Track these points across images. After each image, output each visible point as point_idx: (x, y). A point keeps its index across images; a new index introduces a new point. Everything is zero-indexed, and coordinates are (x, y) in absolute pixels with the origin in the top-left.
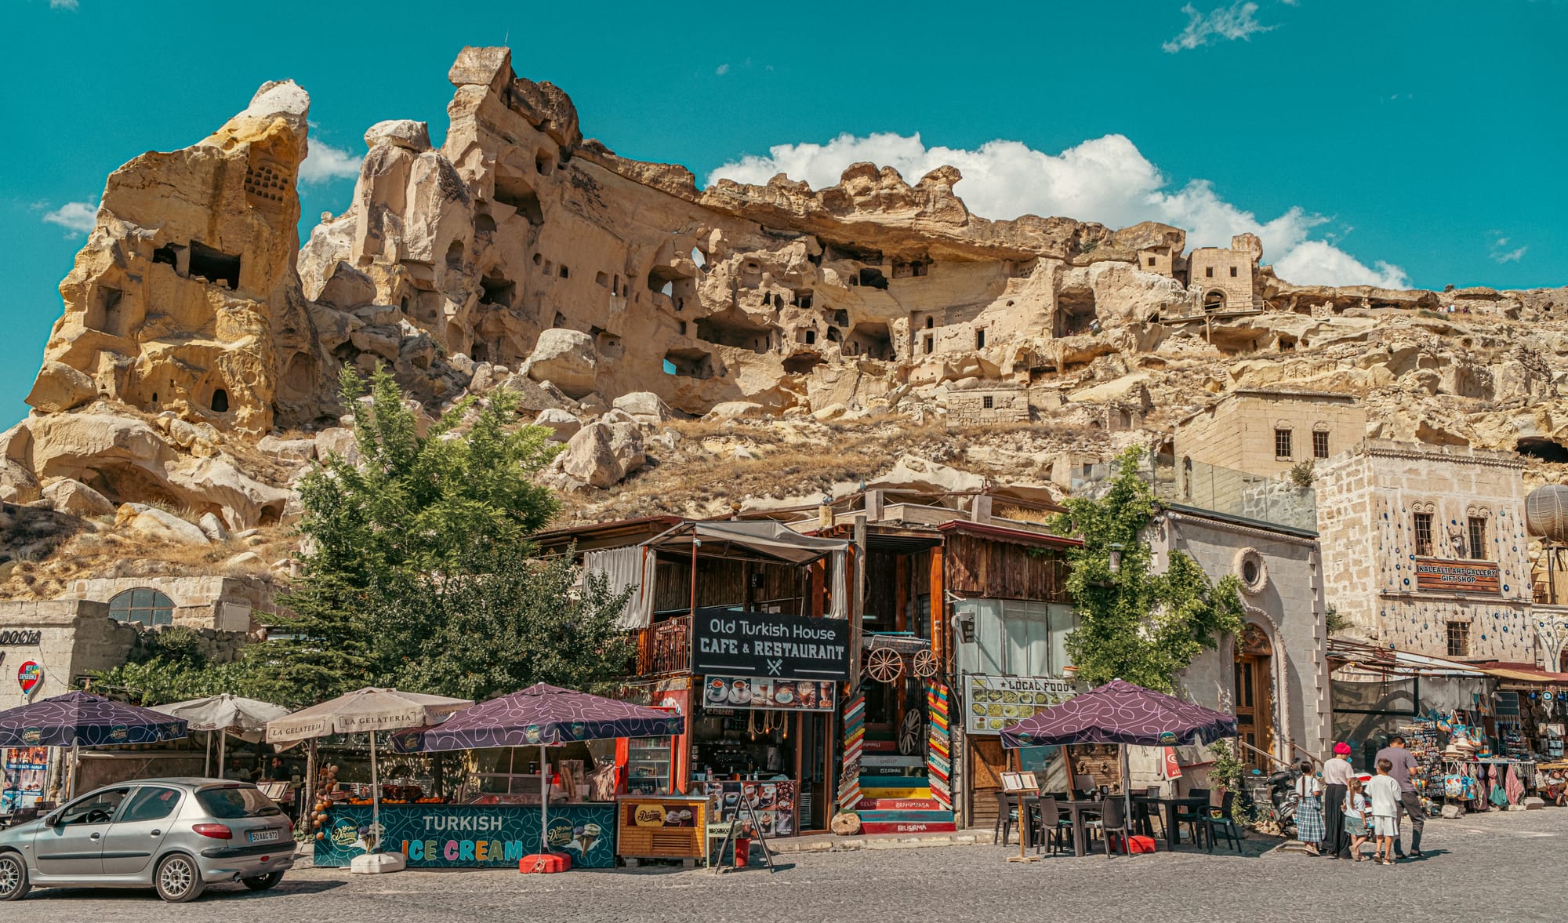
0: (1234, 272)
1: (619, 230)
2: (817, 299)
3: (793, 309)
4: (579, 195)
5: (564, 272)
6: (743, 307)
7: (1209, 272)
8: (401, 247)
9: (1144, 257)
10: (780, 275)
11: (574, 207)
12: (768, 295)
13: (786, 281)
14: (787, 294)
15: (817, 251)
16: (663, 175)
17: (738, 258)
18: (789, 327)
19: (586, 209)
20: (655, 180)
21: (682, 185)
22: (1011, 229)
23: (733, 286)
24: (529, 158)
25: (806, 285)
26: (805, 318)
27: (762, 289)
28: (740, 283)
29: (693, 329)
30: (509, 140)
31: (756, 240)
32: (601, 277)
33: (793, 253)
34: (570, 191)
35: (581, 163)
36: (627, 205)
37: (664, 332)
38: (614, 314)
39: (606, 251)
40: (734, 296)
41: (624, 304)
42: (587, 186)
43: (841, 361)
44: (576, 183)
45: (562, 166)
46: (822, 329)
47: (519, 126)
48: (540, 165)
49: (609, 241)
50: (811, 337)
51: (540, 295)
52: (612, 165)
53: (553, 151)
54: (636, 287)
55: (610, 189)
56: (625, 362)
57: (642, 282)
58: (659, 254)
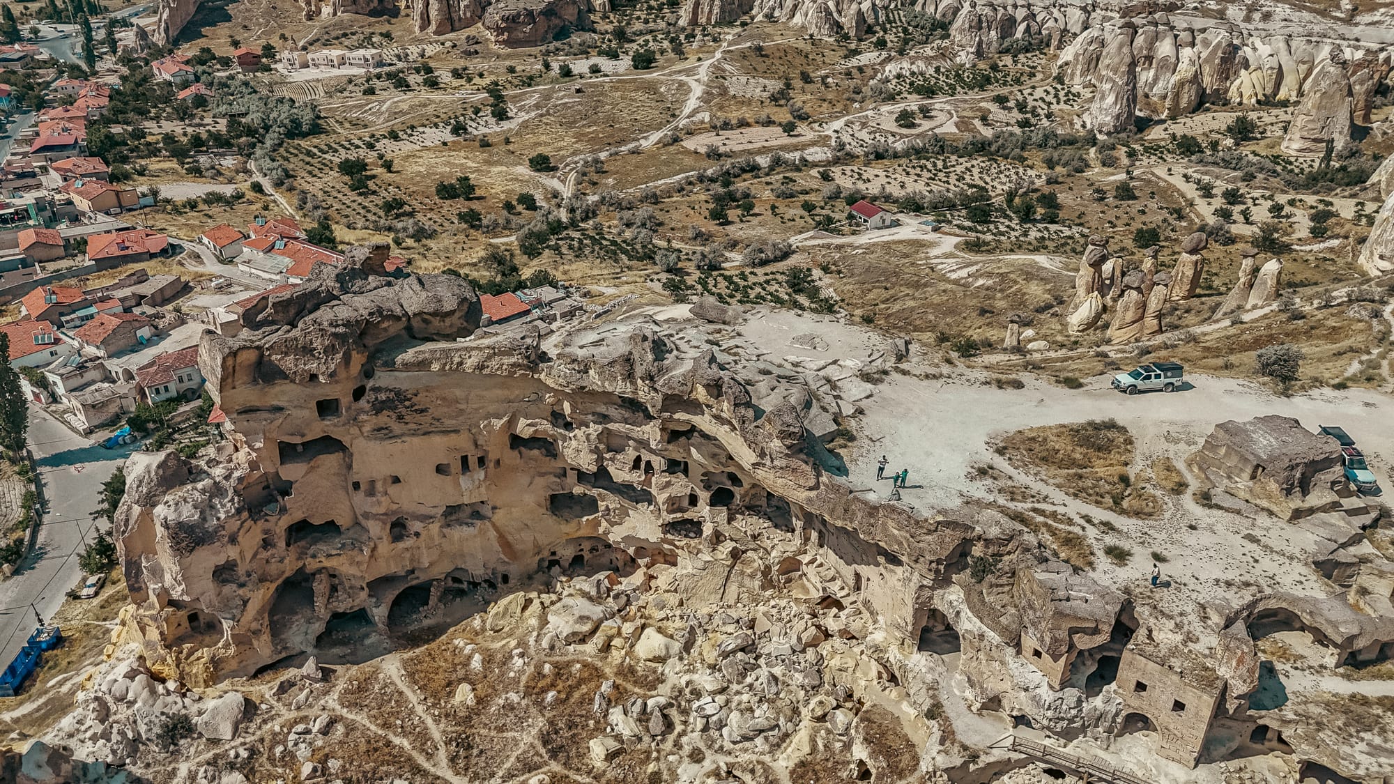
1: (449, 423)
2: (695, 467)
3: (666, 478)
4: (385, 419)
5: (396, 480)
6: (612, 469)
7: (1139, 687)
8: (164, 593)
9: (1029, 645)
10: (644, 445)
11: (383, 433)
12: (638, 459)
13: (653, 452)
14: (657, 463)
16: (489, 358)
17: (595, 428)
18: (660, 494)
20: (480, 367)
21: (513, 365)
22: (871, 515)
23: (596, 450)
24: (310, 413)
26: (680, 486)
27: (630, 455)
28: (611, 444)
30: (280, 409)
31: (613, 415)
32: (442, 468)
33: (651, 431)
34: (370, 422)
35: (383, 379)
36: (458, 393)
37: (540, 482)
38: (469, 488)
39: (439, 447)
40: (600, 459)
41: (481, 475)
42: (395, 402)
43: (718, 538)
44: (378, 408)
45: (358, 393)
46: (704, 496)
47: (281, 393)
48: (326, 408)
49: (437, 440)
50: (693, 500)
51: (366, 516)
52: (423, 365)
53: (341, 392)
54: (492, 456)
55: (428, 389)
56: (499, 517)
57: (497, 449)
58: (512, 422)
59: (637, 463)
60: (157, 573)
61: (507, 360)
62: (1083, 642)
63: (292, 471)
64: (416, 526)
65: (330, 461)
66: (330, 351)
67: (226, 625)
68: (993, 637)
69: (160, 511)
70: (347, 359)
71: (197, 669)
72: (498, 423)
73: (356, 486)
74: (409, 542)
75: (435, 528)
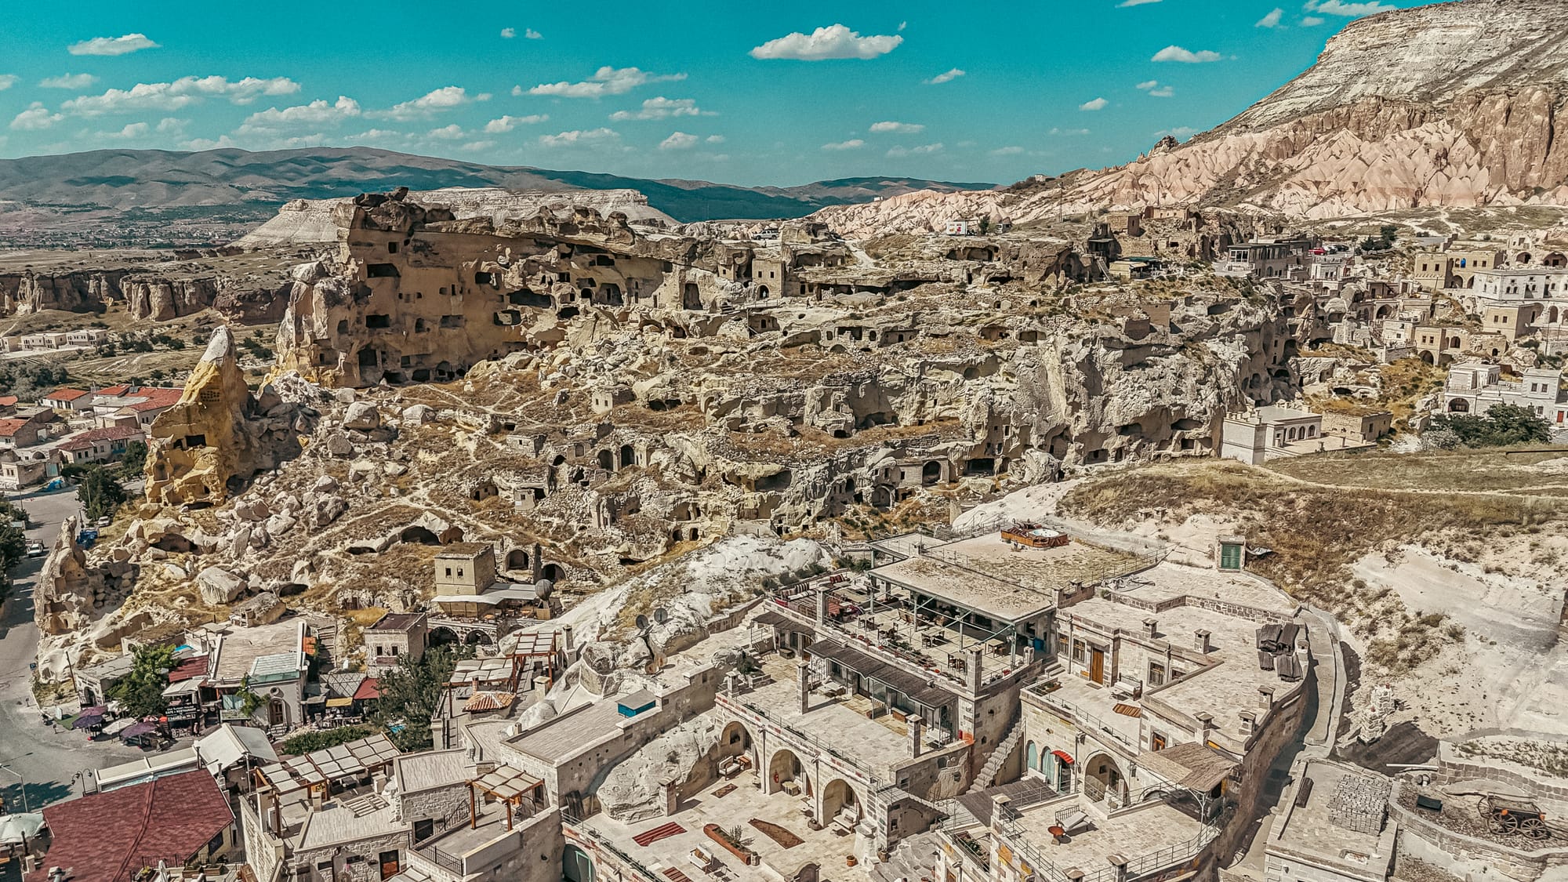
0: (772, 275)
1: (448, 263)
2: (573, 278)
3: (559, 284)
4: (419, 256)
5: (419, 296)
6: (530, 286)
7: (760, 274)
8: (312, 336)
9: (721, 269)
10: (548, 266)
11: (418, 264)
12: (544, 277)
13: (552, 270)
14: (554, 276)
15: (567, 250)
16: (471, 225)
17: (522, 262)
18: (556, 295)
19: (424, 261)
20: (466, 230)
21: (483, 228)
23: (522, 276)
24: (385, 249)
25: (564, 271)
26: (566, 288)
27: (541, 275)
28: (528, 271)
29: (507, 299)
30: (371, 245)
31: (532, 250)
32: (442, 291)
33: (552, 255)
34: (412, 257)
35: (419, 235)
36: (453, 246)
37: (490, 304)
38: (455, 305)
39: (443, 277)
40: (524, 282)
41: (461, 298)
42: (424, 248)
43: (587, 313)
44: (416, 250)
45: (407, 242)
46: (578, 292)
47: (375, 236)
48: (393, 247)
49: (443, 271)
50: (573, 297)
51: (404, 314)
52: (438, 229)
53: (399, 239)
54: (467, 286)
55: (440, 242)
56: (468, 326)
57: (470, 282)
58: (478, 265)
59: (543, 281)
60: (310, 324)
61: (480, 225)
62: (739, 261)
63: (371, 283)
64: (428, 325)
65: (389, 280)
66: (398, 215)
67: (342, 356)
68: (709, 273)
69: (319, 285)
70: (405, 220)
71: (327, 379)
72: (472, 264)
73: (400, 296)
74: (422, 335)
75: (437, 327)
